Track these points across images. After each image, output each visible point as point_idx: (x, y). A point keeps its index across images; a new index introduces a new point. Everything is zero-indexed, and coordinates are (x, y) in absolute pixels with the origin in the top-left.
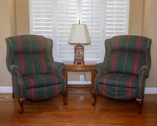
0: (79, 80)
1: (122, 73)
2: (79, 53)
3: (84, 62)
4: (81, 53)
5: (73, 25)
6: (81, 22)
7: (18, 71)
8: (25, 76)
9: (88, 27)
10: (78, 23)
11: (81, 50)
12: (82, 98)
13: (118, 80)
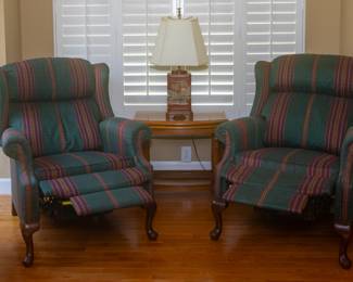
0: (179, 159)
1: (297, 146)
2: (178, 92)
3: (192, 115)
4: (183, 89)
5: (163, 19)
6: (182, 13)
7: (20, 147)
8: (38, 156)
9: (201, 24)
10: (175, 14)
11: (183, 83)
12: (187, 204)
13: (287, 163)
